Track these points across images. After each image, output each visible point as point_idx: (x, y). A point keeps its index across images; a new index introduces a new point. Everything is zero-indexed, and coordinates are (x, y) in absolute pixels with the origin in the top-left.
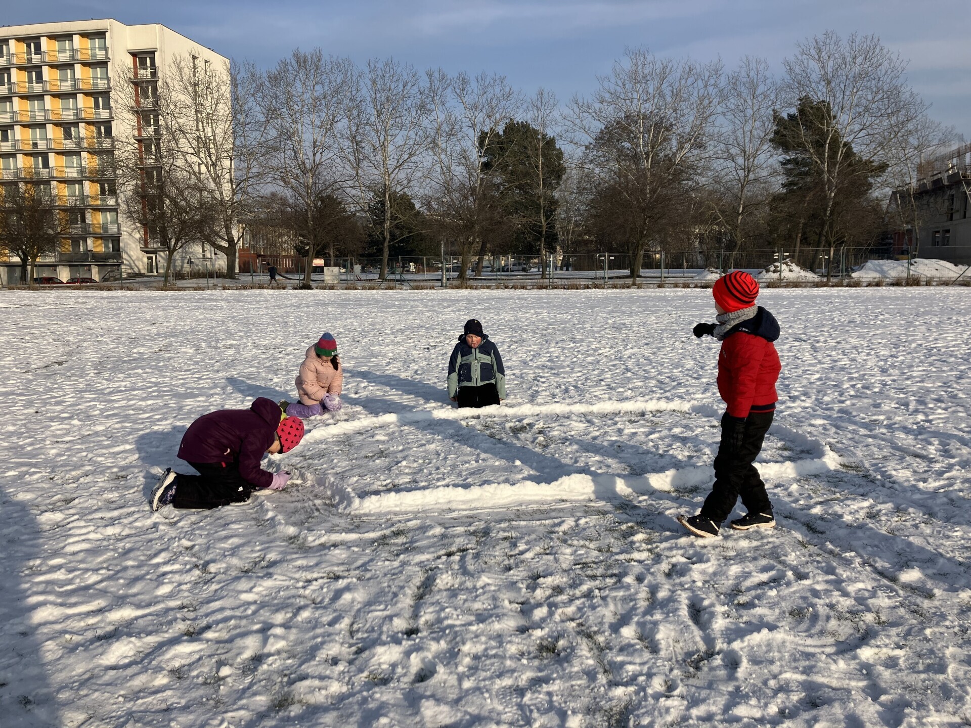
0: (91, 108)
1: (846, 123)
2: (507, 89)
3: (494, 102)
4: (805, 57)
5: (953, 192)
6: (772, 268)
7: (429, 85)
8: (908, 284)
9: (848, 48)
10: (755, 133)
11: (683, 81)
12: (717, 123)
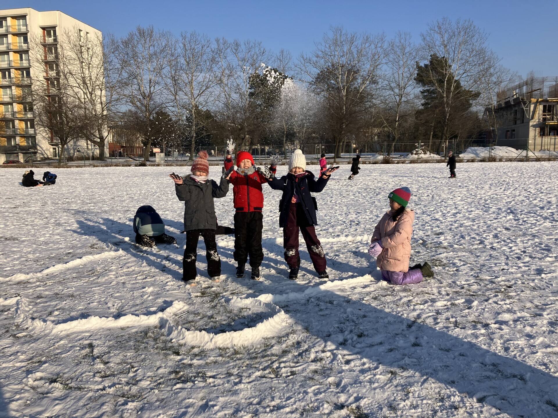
0: (18, 60)
1: (455, 69)
2: (262, 49)
3: (255, 57)
4: (432, 31)
5: (517, 108)
6: (415, 152)
7: (217, 47)
8: (489, 161)
9: (456, 27)
10: (404, 75)
11: (363, 45)
12: (383, 69)
